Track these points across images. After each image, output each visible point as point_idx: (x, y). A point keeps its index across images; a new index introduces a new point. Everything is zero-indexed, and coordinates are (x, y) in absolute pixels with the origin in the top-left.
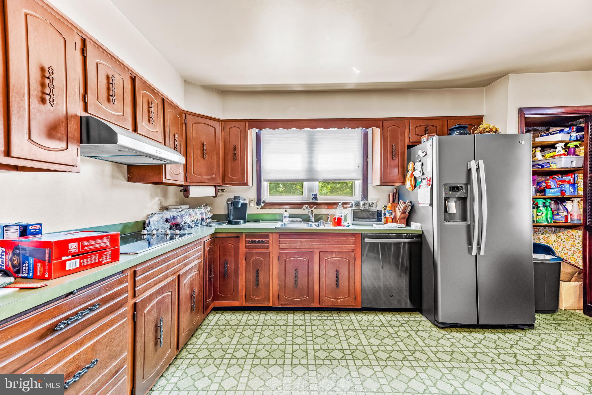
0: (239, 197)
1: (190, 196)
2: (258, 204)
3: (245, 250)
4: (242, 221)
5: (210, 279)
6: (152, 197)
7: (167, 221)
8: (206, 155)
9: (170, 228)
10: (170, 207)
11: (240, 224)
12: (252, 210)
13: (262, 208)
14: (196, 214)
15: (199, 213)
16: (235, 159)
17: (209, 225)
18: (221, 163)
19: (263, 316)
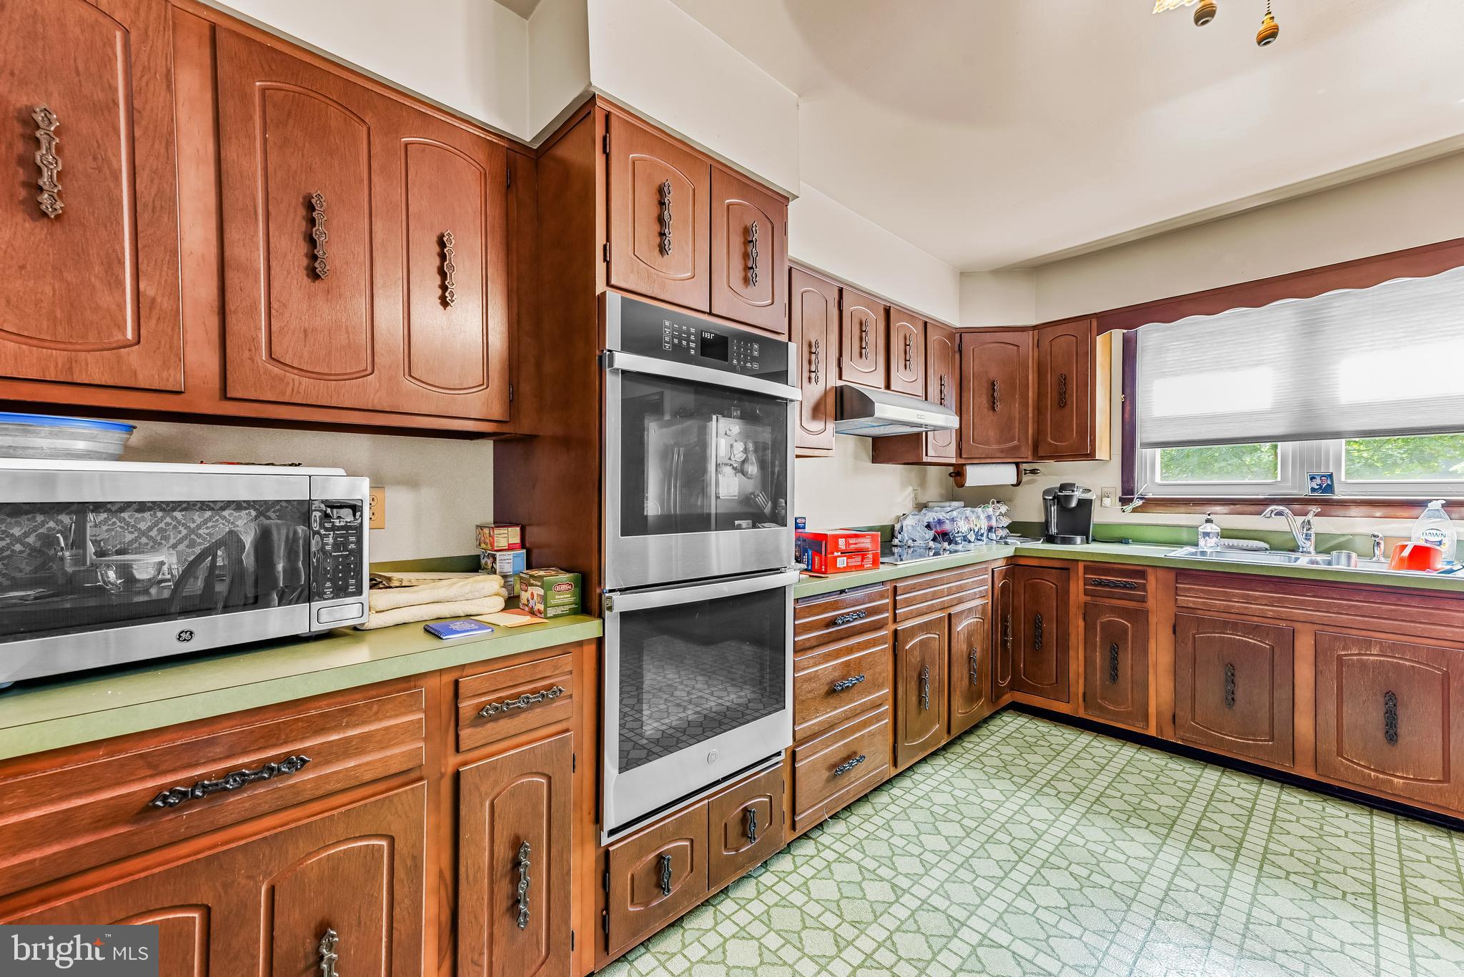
0: (1073, 485)
1: (967, 485)
2: (1124, 501)
3: (1083, 598)
4: (1078, 539)
5: (1004, 643)
6: (904, 486)
7: (928, 526)
8: (998, 404)
9: (934, 539)
10: (930, 504)
11: (1075, 544)
12: (1107, 513)
13: (1134, 510)
14: (978, 517)
15: (983, 516)
16: (1062, 402)
17: (1003, 540)
18: (1030, 415)
19: (1129, 751)
